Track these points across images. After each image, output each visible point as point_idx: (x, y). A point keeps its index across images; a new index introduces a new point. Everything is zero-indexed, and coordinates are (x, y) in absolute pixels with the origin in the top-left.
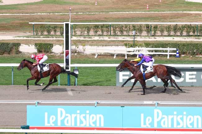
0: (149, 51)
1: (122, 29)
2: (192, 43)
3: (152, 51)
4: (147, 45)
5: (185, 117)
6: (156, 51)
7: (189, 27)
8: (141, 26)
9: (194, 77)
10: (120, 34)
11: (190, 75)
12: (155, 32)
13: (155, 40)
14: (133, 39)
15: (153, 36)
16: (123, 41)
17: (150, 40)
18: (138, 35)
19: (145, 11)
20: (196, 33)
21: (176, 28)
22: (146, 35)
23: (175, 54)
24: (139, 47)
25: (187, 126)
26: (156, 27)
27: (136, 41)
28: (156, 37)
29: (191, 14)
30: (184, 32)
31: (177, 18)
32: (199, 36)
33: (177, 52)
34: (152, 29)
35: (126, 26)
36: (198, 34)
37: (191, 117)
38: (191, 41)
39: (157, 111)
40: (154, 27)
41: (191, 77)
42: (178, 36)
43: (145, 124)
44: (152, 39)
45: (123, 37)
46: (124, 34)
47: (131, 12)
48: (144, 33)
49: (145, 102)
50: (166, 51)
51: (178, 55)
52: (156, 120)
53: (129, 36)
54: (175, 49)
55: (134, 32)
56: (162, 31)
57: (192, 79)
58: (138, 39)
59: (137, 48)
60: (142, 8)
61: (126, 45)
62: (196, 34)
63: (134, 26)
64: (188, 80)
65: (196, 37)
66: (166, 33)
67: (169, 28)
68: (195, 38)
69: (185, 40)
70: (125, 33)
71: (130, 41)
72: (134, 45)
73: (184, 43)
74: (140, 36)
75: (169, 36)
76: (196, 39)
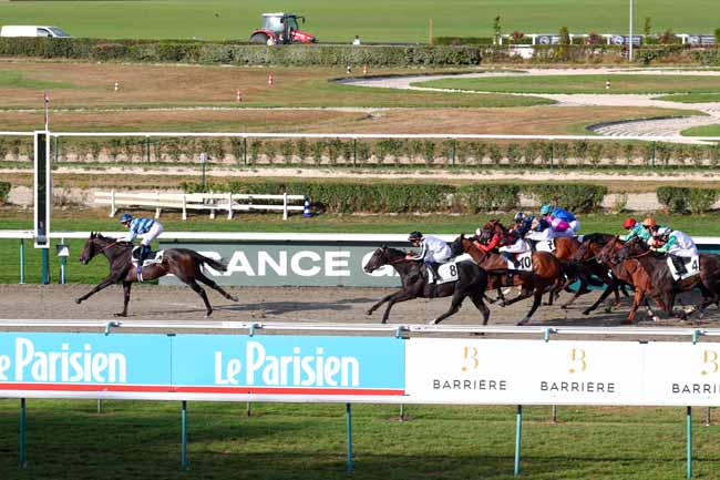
0: (240, 202)
1: (175, 146)
2: (342, 182)
3: (246, 202)
4: (235, 186)
5: (320, 360)
6: (255, 202)
7: (337, 143)
8: (220, 140)
9: (345, 263)
10: (171, 161)
11: (334, 259)
12: (255, 158)
13: (256, 175)
14: (201, 173)
15: (250, 165)
16: (179, 177)
17: (244, 174)
18: (214, 164)
19: (232, 106)
20: (352, 158)
21: (303, 147)
22: (235, 162)
23: (302, 208)
24: (215, 192)
25: (325, 383)
26: (257, 144)
27: (208, 176)
28: (257, 169)
29: (342, 114)
30: (323, 157)
31: (310, 122)
32: (358, 166)
33: (307, 204)
34: (248, 149)
35: (186, 141)
36: (358, 162)
37: (336, 360)
38: (341, 178)
39: (253, 345)
40: (254, 145)
41: (338, 264)
42: (309, 166)
43: (224, 377)
44: (249, 173)
45: (177, 168)
46: (181, 161)
47: (200, 108)
48: (230, 159)
49: (226, 325)
50: (281, 203)
51: (307, 211)
52: (251, 368)
53: (193, 164)
54: (302, 197)
55: (202, 158)
56: (272, 154)
57: (340, 268)
58: (215, 172)
59: (210, 195)
60: (226, 97)
61: (185, 187)
62: (352, 162)
63: (204, 141)
64: (329, 272)
65: (353, 169)
66: (280, 159)
67: (287, 148)
68: (349, 170)
69: (328, 176)
70: (183, 158)
71: (194, 177)
72: (203, 187)
73: (323, 181)
74: (220, 165)
75: (289, 165)
76: (353, 172)
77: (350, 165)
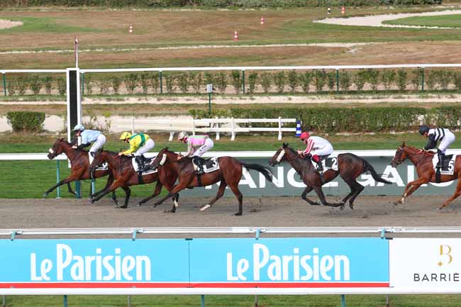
0: (241, 125)
1: (184, 80)
2: (330, 107)
3: (247, 125)
4: (237, 112)
5: (316, 258)
6: (254, 125)
7: (322, 74)
8: (222, 73)
10: (181, 92)
12: (252, 87)
13: (253, 102)
14: (208, 102)
15: (248, 94)
16: (188, 106)
17: (242, 102)
18: (217, 94)
19: (230, 44)
20: (335, 87)
21: (293, 78)
22: (235, 92)
23: (294, 130)
24: (219, 117)
25: (321, 277)
26: (253, 76)
27: (214, 104)
28: (254, 97)
29: (325, 49)
30: (310, 86)
31: (296, 57)
32: (341, 93)
33: (298, 126)
34: (246, 81)
35: (192, 74)
36: (340, 89)
37: (330, 258)
38: (326, 104)
39: (259, 246)
40: (251, 77)
42: (297, 94)
43: (235, 274)
44: (247, 101)
45: (186, 97)
46: (189, 92)
47: (203, 46)
48: (230, 89)
49: (235, 230)
50: (276, 125)
51: (299, 132)
52: (258, 266)
53: (199, 94)
54: (294, 120)
55: (209, 87)
56: (266, 84)
58: (218, 100)
59: (216, 120)
60: (225, 36)
61: (193, 114)
62: (336, 90)
63: (208, 75)
65: (337, 95)
66: (274, 88)
67: (279, 78)
68: (333, 96)
69: (314, 102)
70: (191, 89)
71: (202, 105)
72: (210, 113)
73: (312, 107)
74: (223, 94)
75: (280, 93)
76: (336, 98)
77: (334, 93)
